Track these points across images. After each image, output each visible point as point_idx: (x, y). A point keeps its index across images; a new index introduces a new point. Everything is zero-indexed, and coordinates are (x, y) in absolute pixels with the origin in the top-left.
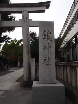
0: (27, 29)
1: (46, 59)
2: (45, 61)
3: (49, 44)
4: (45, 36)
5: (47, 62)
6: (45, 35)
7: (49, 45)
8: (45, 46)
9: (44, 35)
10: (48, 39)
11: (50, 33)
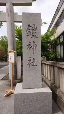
3: (34, 42)
4: (29, 32)
5: (32, 63)
7: (34, 44)
8: (30, 45)
9: (28, 30)
10: (33, 36)
11: (35, 28)
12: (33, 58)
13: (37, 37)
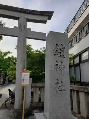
0: (24, 40)
1: (58, 83)
2: (57, 86)
5: (60, 87)
6: (57, 50)
7: (62, 64)
8: (57, 65)
10: (61, 55)
11: (63, 48)
12: (61, 81)
13: (65, 57)
